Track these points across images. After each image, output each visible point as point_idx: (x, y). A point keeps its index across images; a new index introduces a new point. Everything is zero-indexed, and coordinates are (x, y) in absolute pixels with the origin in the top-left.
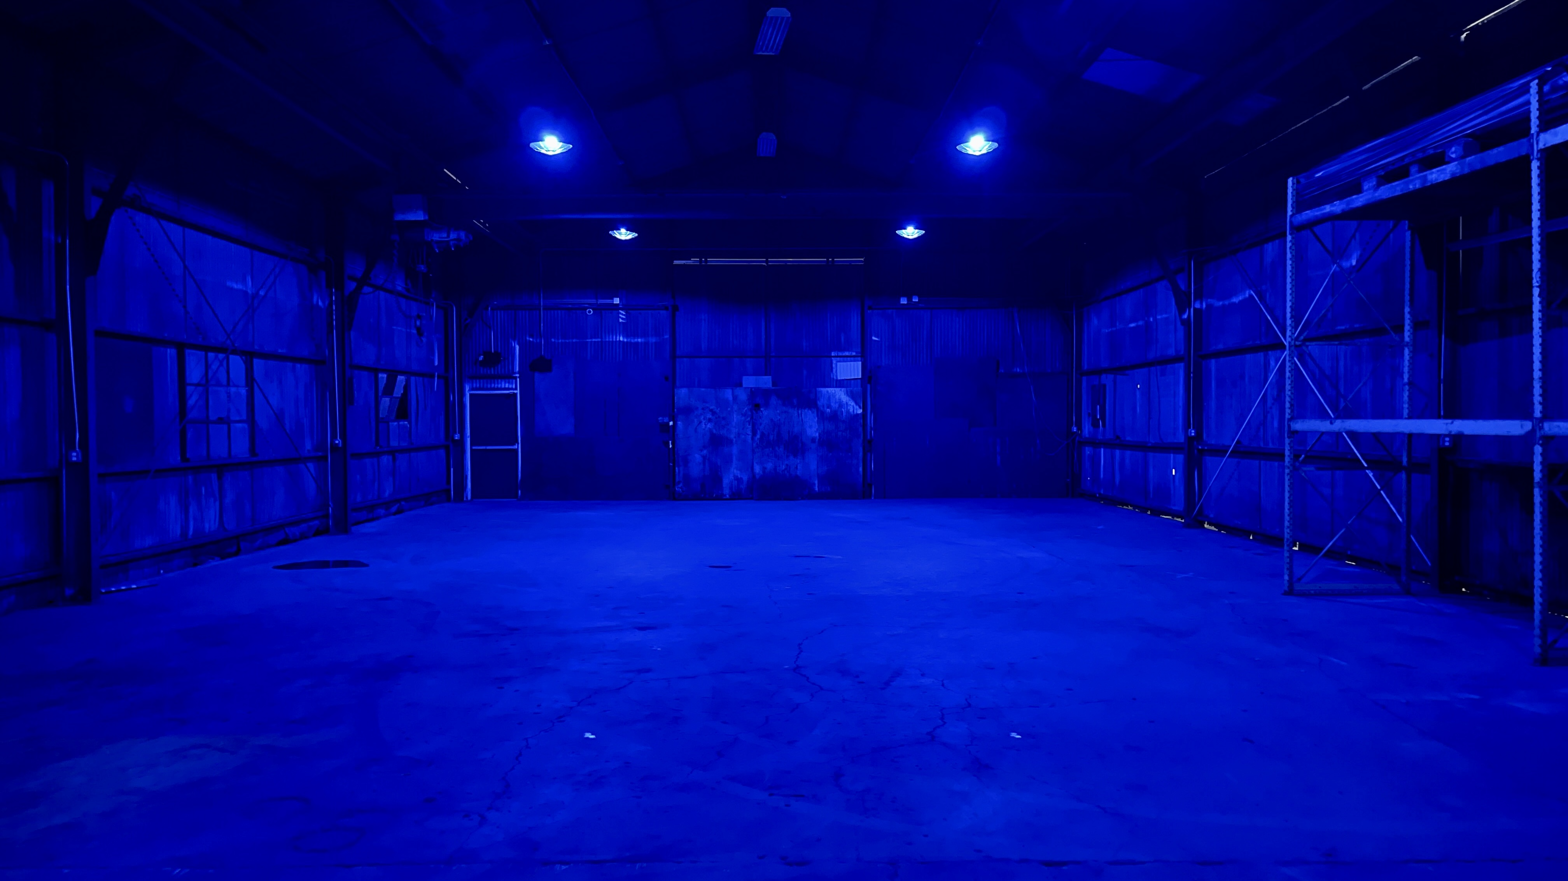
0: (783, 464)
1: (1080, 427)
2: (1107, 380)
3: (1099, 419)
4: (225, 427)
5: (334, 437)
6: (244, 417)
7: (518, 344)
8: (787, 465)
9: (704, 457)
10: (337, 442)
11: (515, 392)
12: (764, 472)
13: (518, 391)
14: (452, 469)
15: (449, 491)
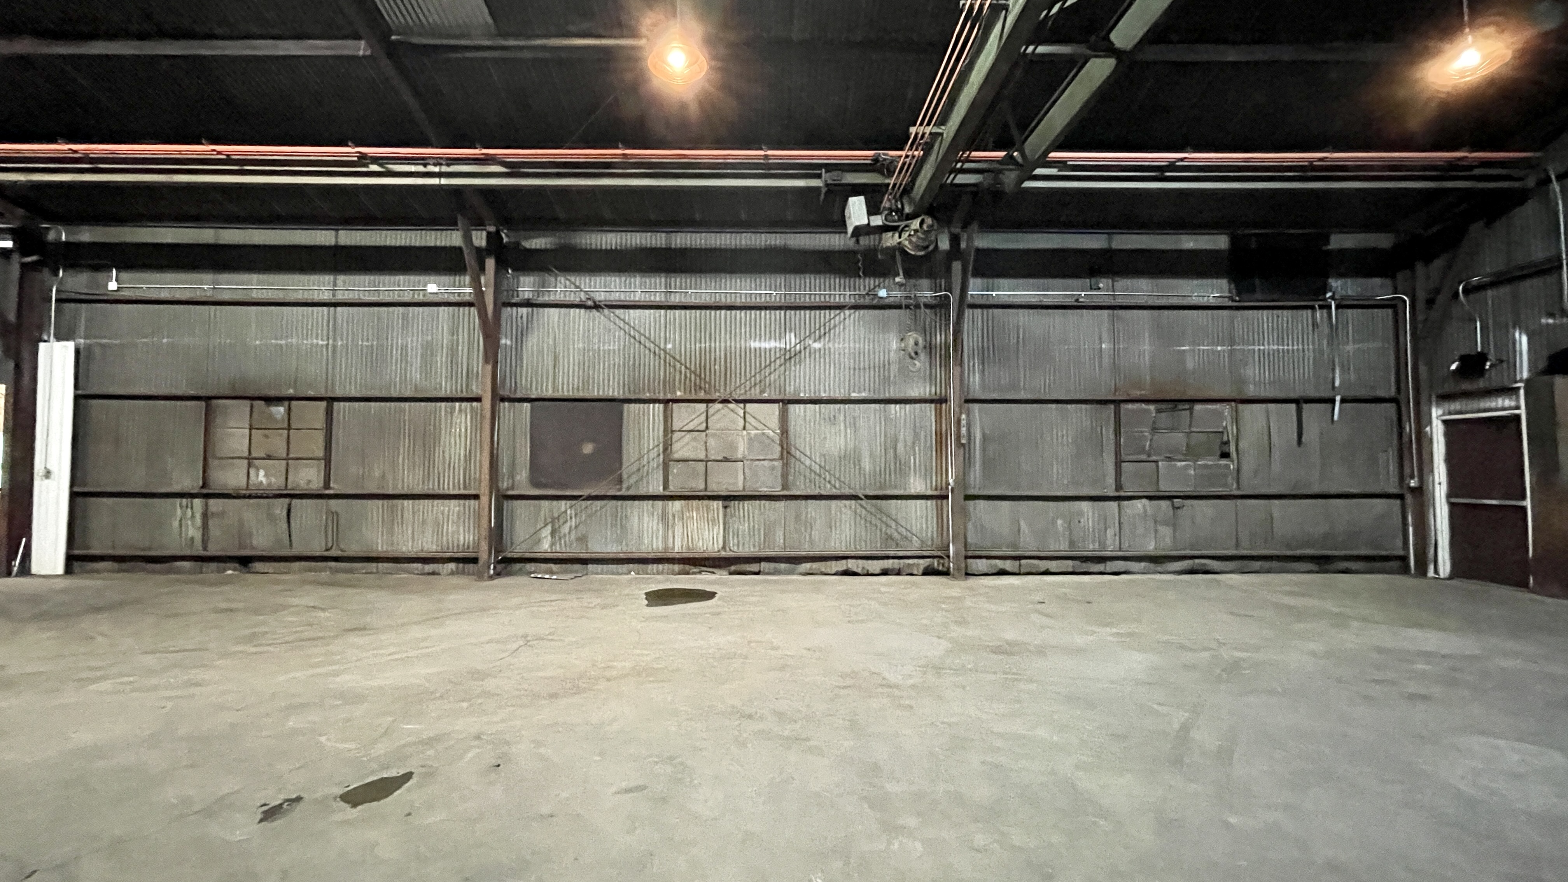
6: (774, 457)
7: (1527, 334)
11: (1517, 412)
13: (1523, 412)
14: (1411, 529)
15: (1404, 559)
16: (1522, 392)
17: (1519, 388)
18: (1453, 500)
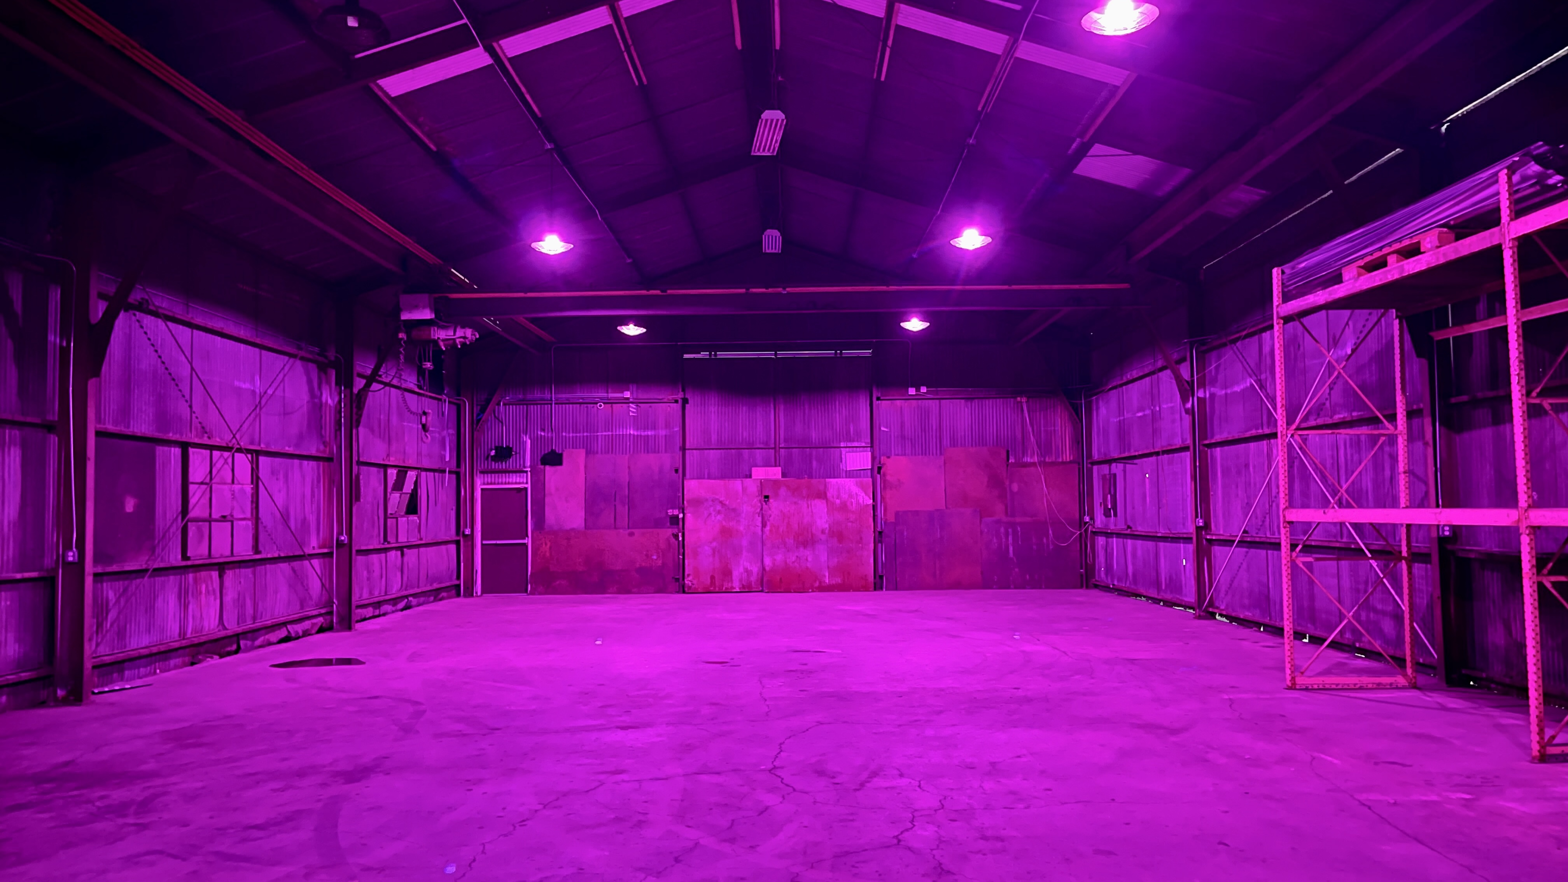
0: (792, 556)
1: (1092, 518)
2: (1118, 468)
3: (1110, 509)
4: (229, 524)
5: (340, 533)
6: (249, 515)
7: (530, 439)
9: (714, 550)
10: (343, 538)
12: (774, 564)
14: (462, 564)
15: (459, 586)
16: (529, 473)
17: (526, 471)
18: (484, 542)
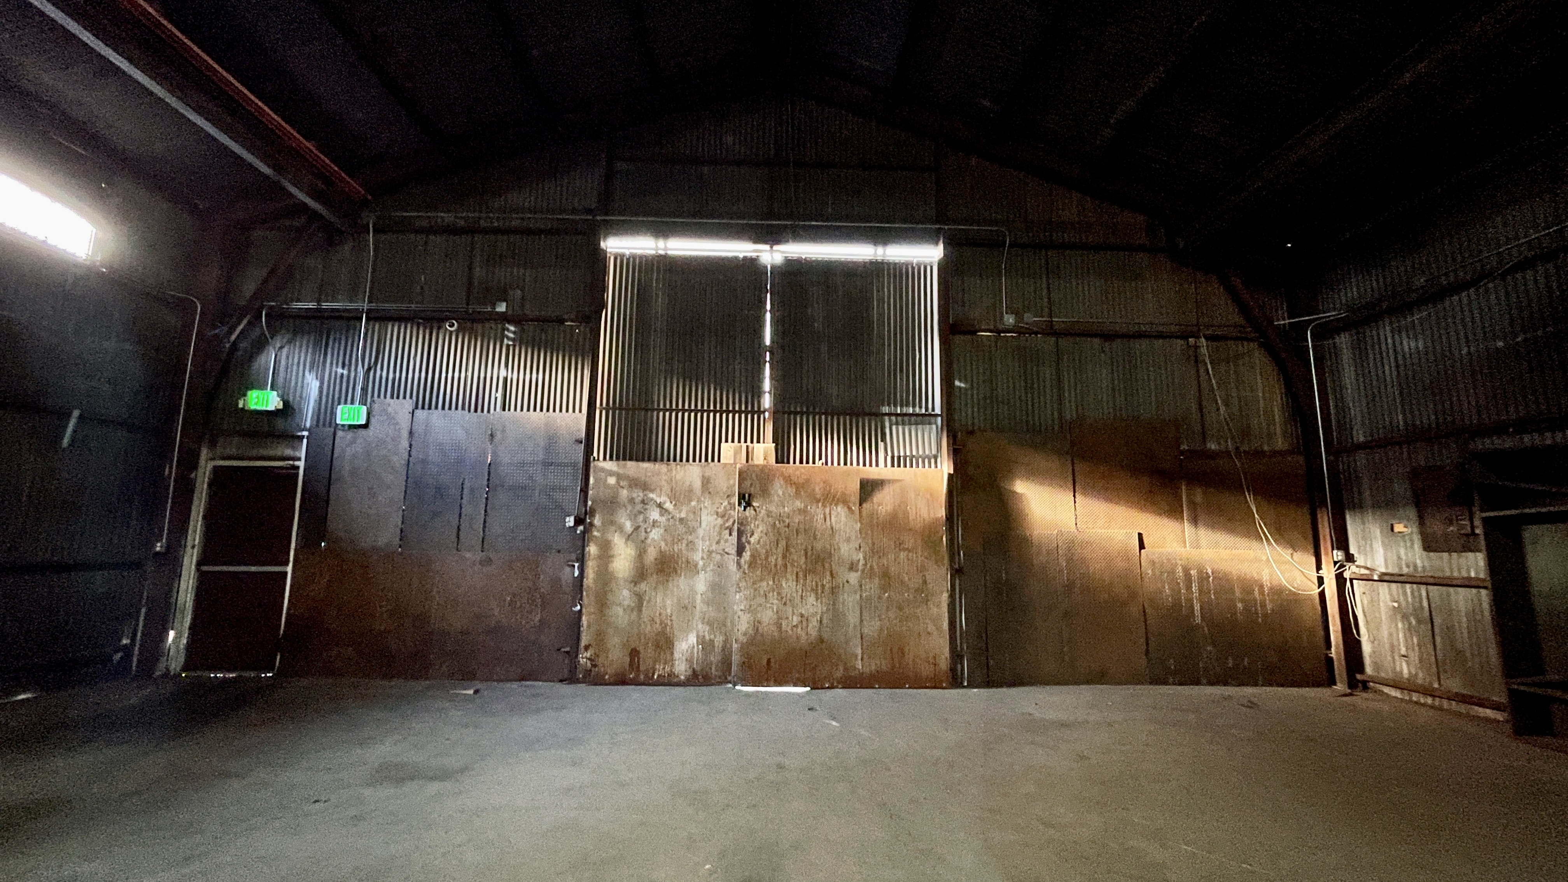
0: (793, 613)
7: (320, 379)
8: (802, 616)
11: (295, 463)
12: (755, 629)
13: (302, 463)
16: (305, 441)
17: (303, 436)
18: (205, 568)
